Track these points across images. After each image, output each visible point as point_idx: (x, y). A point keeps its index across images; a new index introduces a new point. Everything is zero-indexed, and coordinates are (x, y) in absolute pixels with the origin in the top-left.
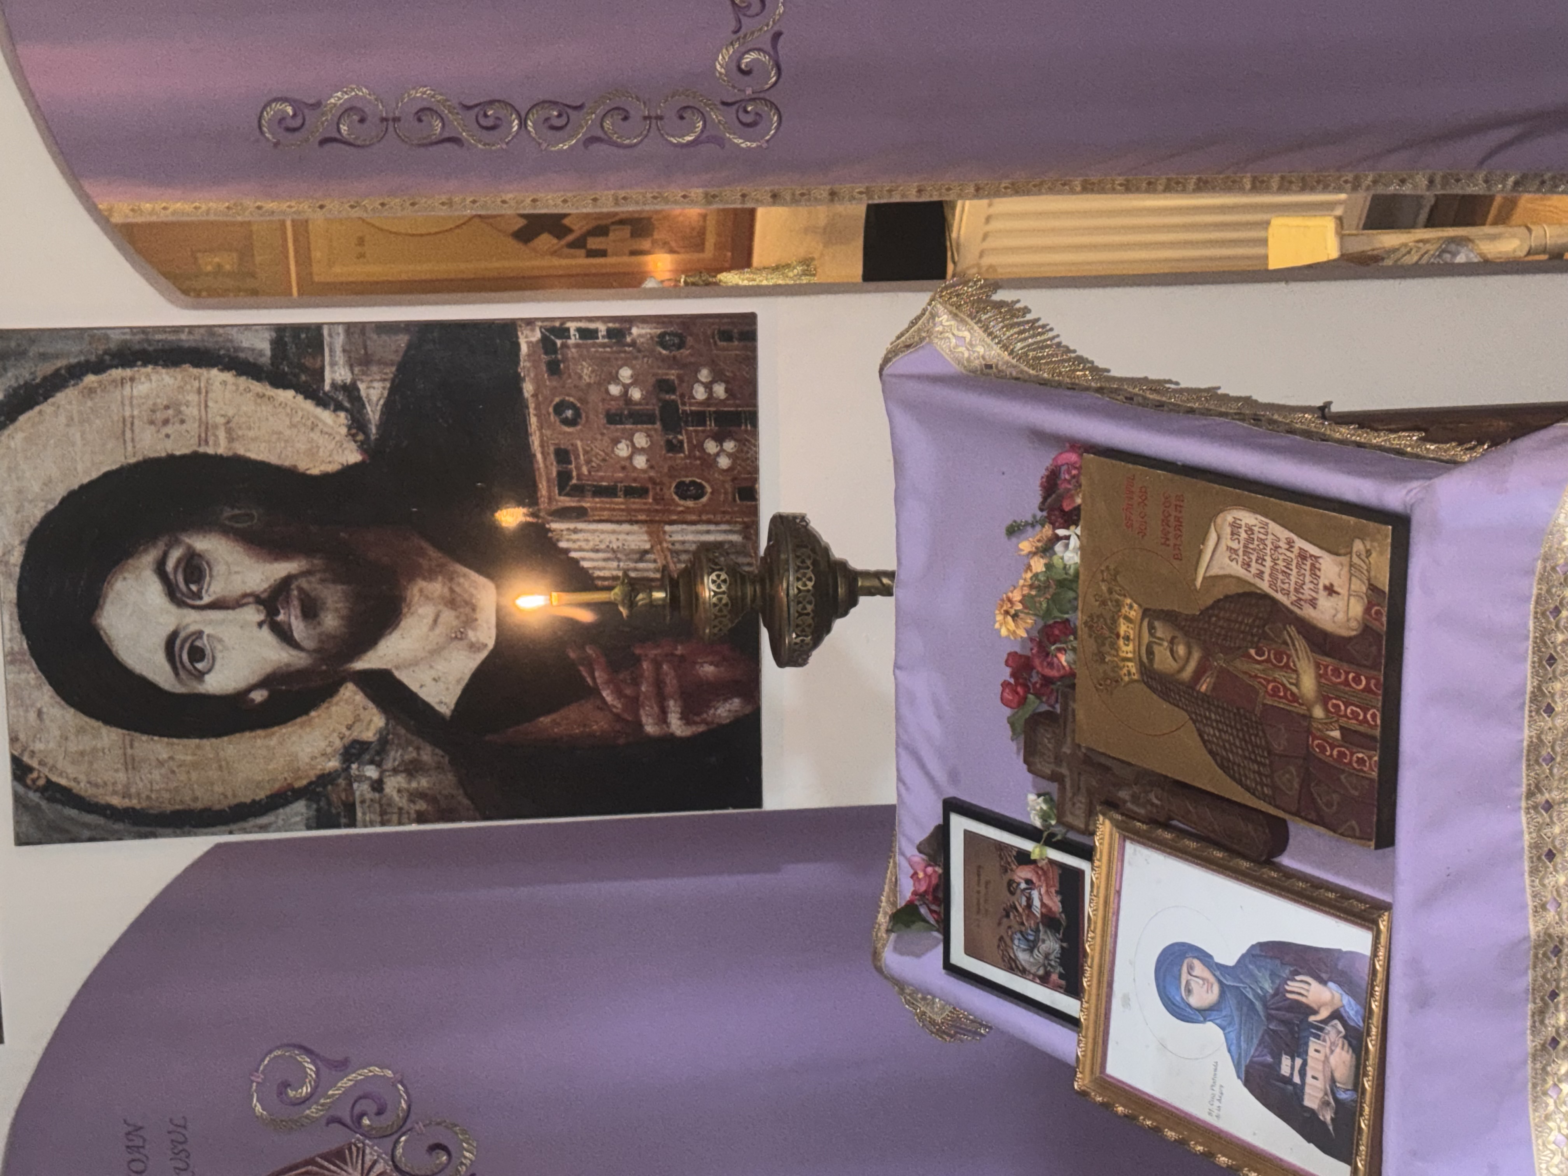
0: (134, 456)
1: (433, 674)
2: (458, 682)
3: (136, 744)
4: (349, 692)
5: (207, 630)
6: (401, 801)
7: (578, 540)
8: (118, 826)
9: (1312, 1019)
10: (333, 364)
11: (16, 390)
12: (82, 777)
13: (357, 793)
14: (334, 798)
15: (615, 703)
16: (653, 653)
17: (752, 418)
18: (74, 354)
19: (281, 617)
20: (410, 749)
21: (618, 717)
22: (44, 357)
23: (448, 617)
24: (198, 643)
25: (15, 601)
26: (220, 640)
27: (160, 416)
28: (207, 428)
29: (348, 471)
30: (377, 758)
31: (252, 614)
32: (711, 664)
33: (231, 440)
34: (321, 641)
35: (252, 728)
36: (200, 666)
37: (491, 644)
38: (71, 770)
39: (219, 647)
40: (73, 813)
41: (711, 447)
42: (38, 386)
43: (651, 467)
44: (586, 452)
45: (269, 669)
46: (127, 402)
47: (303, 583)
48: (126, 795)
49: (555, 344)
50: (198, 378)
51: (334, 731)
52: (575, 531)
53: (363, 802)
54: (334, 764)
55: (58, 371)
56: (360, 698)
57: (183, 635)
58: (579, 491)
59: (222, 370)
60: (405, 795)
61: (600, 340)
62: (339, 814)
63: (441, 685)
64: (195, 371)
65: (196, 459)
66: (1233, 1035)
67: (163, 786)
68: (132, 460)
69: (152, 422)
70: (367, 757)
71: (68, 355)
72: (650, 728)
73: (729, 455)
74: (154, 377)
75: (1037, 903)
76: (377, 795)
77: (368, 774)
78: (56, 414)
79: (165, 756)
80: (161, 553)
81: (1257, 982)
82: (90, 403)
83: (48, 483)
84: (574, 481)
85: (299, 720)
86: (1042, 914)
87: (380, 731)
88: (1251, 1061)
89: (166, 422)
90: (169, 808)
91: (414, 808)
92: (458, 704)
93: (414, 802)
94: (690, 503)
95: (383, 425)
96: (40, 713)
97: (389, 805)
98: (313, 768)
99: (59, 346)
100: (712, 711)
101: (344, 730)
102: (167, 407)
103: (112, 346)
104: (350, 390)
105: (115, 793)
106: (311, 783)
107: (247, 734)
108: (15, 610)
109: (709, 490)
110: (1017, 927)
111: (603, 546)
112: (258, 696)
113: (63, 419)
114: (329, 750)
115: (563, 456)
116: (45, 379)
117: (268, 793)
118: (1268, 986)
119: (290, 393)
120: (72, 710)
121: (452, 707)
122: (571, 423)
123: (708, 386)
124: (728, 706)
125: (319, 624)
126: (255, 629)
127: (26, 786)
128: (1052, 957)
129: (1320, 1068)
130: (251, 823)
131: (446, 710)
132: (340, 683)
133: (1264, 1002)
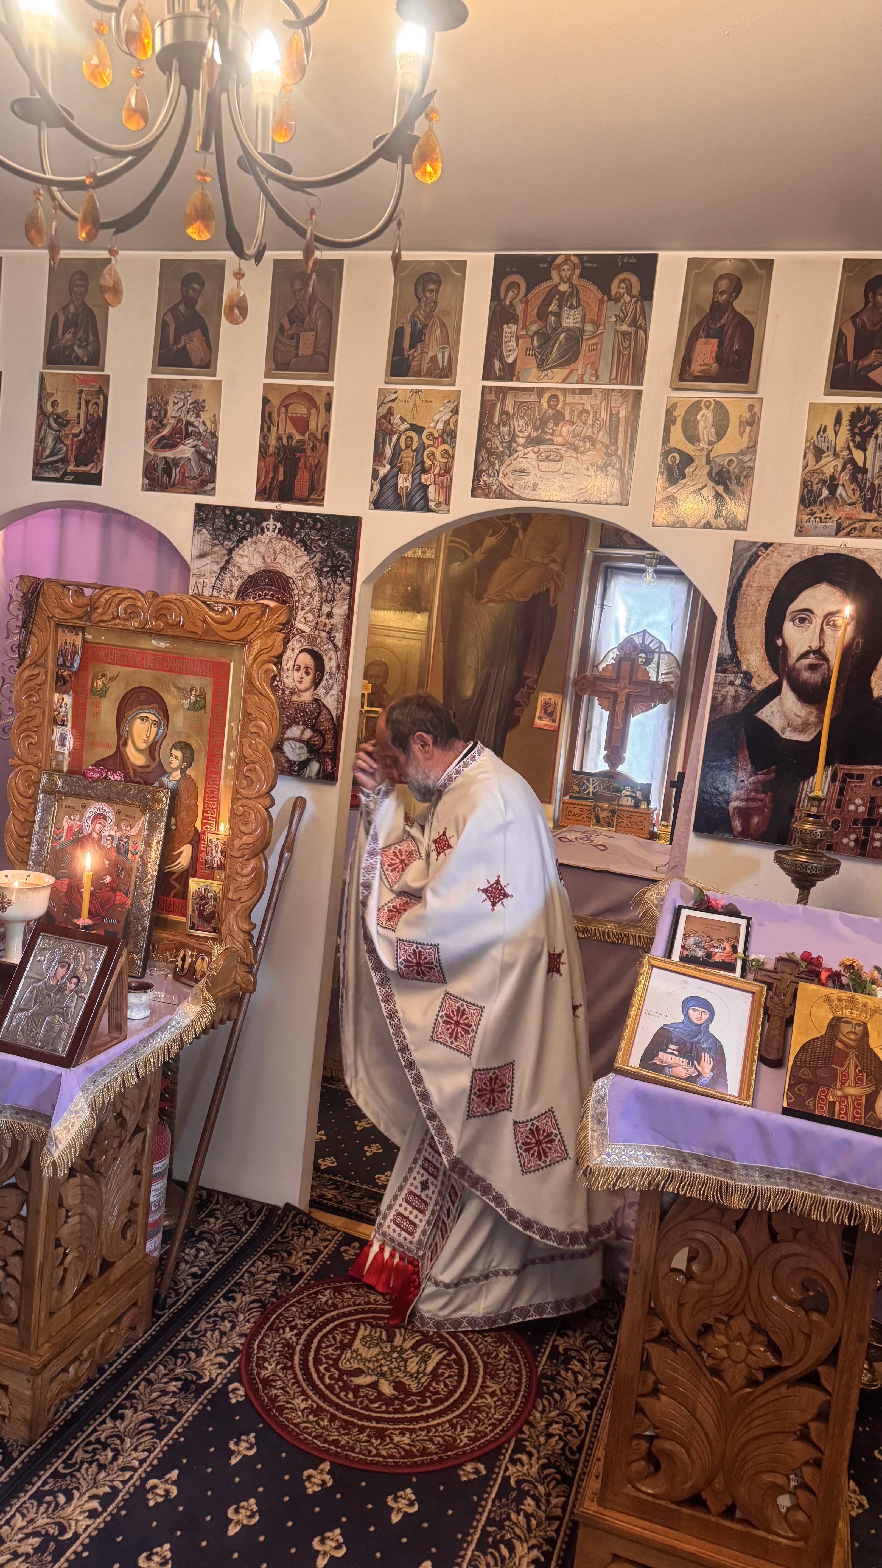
1: (775, 712)
2: (770, 721)
4: (774, 678)
5: (812, 626)
6: (723, 691)
8: (736, 580)
9: (696, 1062)
12: (759, 569)
13: (729, 675)
14: (729, 666)
15: (749, 781)
16: (768, 800)
17: (862, 855)
19: (811, 655)
21: (742, 781)
23: (799, 721)
24: (807, 622)
25: (839, 553)
26: (806, 630)
29: (871, 691)
30: (743, 685)
31: (815, 645)
32: (758, 821)
34: (798, 670)
35: (766, 638)
36: (797, 621)
37: (784, 737)
38: (762, 566)
39: (804, 630)
40: (745, 563)
41: (853, 837)
43: (848, 811)
44: (860, 786)
45: (790, 647)
47: (825, 666)
48: (748, 585)
51: (759, 670)
52: (826, 777)
53: (725, 677)
54: (744, 668)
56: (771, 682)
57: (811, 616)
58: (844, 781)
60: (725, 694)
62: (722, 666)
63: (769, 714)
66: (681, 1026)
67: (749, 600)
70: (745, 681)
72: (735, 793)
73: (847, 844)
75: (716, 950)
76: (727, 682)
77: (737, 680)
81: (706, 1041)
84: (848, 780)
85: (766, 656)
86: (712, 952)
88: (672, 1032)
90: (740, 601)
91: (719, 695)
92: (761, 720)
93: (722, 696)
94: (829, 825)
96: (789, 556)
97: (722, 687)
98: (744, 659)
100: (737, 818)
101: (758, 673)
105: (750, 581)
106: (738, 657)
107: (764, 636)
108: (835, 553)
109: (834, 833)
110: (703, 940)
112: (779, 642)
114: (750, 666)
115: (860, 777)
117: (737, 640)
118: (705, 1045)
120: (788, 569)
121: (760, 717)
122: (875, 783)
123: (879, 839)
124: (740, 826)
125: (806, 670)
126: (809, 645)
127: (760, 547)
128: (695, 953)
129: (676, 1062)
130: (726, 633)
131: (759, 715)
132: (778, 675)
133: (698, 1042)
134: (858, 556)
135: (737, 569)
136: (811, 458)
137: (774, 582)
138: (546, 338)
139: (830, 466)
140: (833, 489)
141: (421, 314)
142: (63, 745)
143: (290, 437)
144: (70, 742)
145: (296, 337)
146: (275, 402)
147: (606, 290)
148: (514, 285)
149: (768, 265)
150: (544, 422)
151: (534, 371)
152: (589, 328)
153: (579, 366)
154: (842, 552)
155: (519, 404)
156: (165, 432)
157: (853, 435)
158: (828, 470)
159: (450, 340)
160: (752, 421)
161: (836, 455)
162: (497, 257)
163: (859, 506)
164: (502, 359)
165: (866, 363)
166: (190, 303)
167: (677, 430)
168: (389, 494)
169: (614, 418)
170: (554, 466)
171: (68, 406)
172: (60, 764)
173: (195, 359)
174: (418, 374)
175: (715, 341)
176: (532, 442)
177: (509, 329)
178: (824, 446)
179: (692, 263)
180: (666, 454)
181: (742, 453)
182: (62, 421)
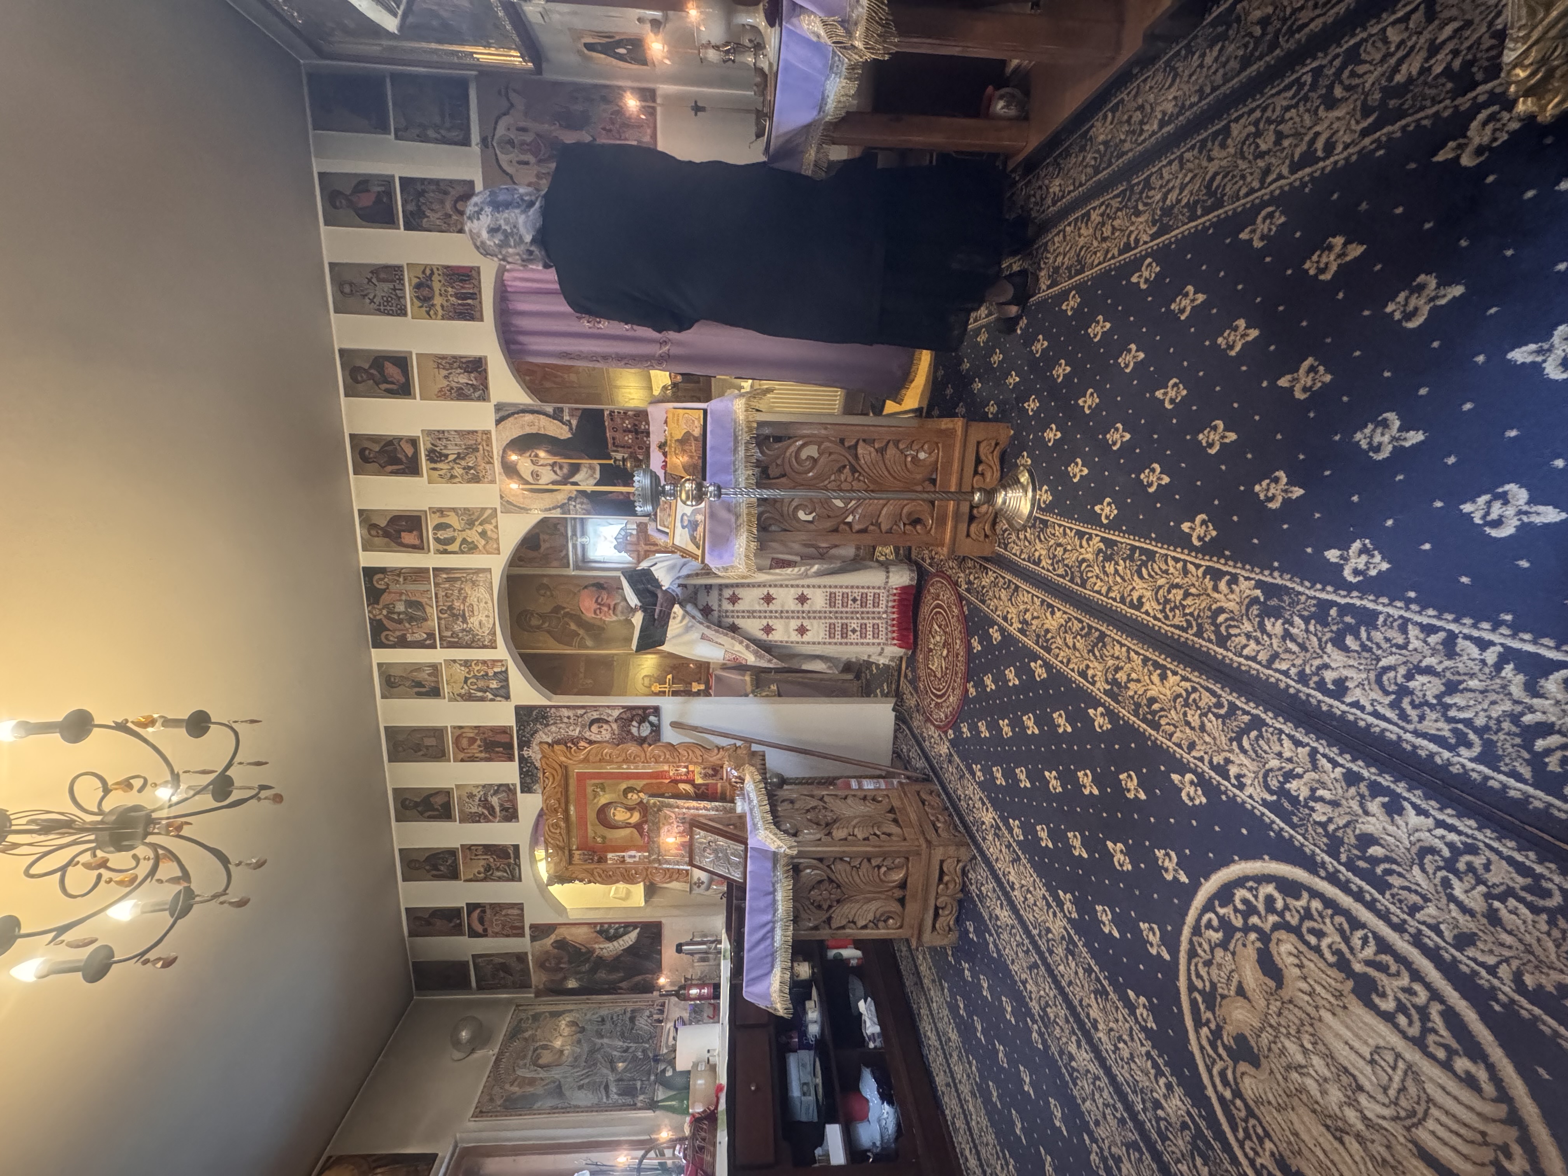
2: (591, 486)
5: (540, 471)
10: (565, 416)
18: (512, 410)
19: (555, 469)
23: (590, 472)
24: (538, 473)
29: (569, 439)
31: (549, 468)
34: (563, 475)
36: (538, 478)
37: (599, 478)
39: (542, 474)
45: (552, 480)
46: (523, 421)
47: (560, 462)
50: (538, 417)
54: (566, 501)
57: (535, 472)
59: (543, 415)
65: (537, 434)
70: (573, 500)
74: (529, 416)
77: (573, 504)
80: (530, 454)
82: (516, 421)
95: (576, 430)
98: (562, 501)
99: (510, 408)
102: (532, 423)
103: (521, 409)
106: (561, 505)
108: (501, 464)
113: (510, 424)
119: (557, 421)
126: (550, 471)
134: (500, 452)
136: (457, 480)
138: (411, 619)
139: (458, 471)
140: (470, 468)
141: (408, 683)
142: (635, 857)
143: (479, 746)
144: (633, 853)
145: (427, 747)
146: (461, 755)
147: (384, 591)
148: (387, 637)
149: (361, 512)
150: (454, 615)
151: (429, 623)
152: (404, 598)
153: (424, 600)
154: (500, 460)
155: (447, 629)
156: (486, 812)
157: (441, 461)
158: (461, 471)
159: (418, 667)
160: (441, 511)
161: (453, 468)
162: (374, 647)
163: (478, 454)
164: (425, 640)
165: (404, 459)
166: (417, 805)
167: (449, 548)
168: (502, 692)
169: (448, 580)
170: (475, 607)
171: (479, 865)
172: (645, 857)
173: (446, 799)
174: (437, 682)
175: (403, 534)
176: (465, 621)
177: (409, 638)
178: (449, 475)
179: (364, 549)
180: (463, 552)
181: (457, 514)
182: (488, 868)
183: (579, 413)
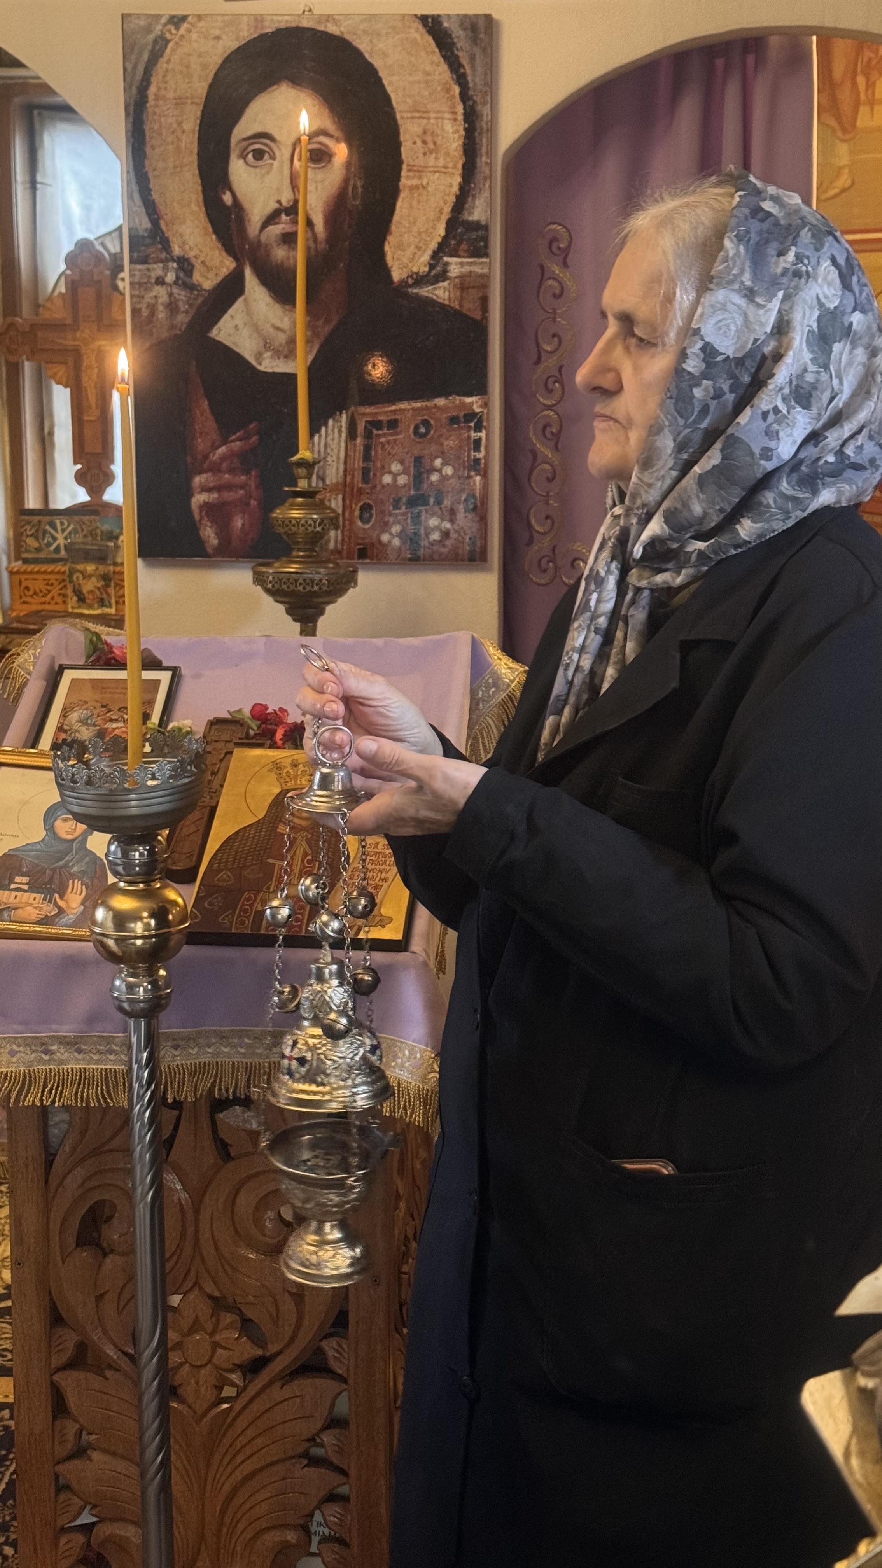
0: (402, 118)
1: (241, 326)
2: (235, 344)
3: (194, 106)
4: (229, 264)
5: (276, 163)
6: (149, 297)
7: (334, 433)
8: (134, 90)
9: (57, 895)
10: (462, 264)
11: (450, 36)
12: (171, 66)
13: (155, 266)
14: (152, 249)
15: (217, 456)
16: (252, 484)
17: (416, 559)
19: (284, 217)
20: (187, 307)
21: (206, 457)
22: (472, 58)
23: (282, 338)
24: (266, 156)
25: (300, 25)
26: (268, 173)
27: (429, 138)
28: (419, 171)
29: (386, 271)
30: (180, 282)
31: (286, 198)
32: (243, 525)
33: (412, 188)
34: (266, 245)
35: (204, 191)
36: (250, 156)
37: (261, 368)
38: (176, 58)
39: (263, 172)
40: (146, 56)
41: (396, 529)
42: (452, 52)
43: (383, 487)
44: (395, 441)
45: (247, 205)
46: (439, 115)
48: (157, 98)
49: (470, 421)
50: (455, 167)
51: (201, 251)
52: (340, 431)
53: (148, 270)
54: (177, 251)
55: (463, 67)
56: (224, 272)
57: (272, 145)
58: (368, 435)
59: (460, 184)
60: (153, 301)
61: (472, 453)
62: (140, 251)
63: (232, 331)
64: (460, 166)
65: (398, 163)
66: (39, 847)
67: (164, 123)
68: (398, 116)
69: (425, 132)
70: (182, 275)
71: (474, 75)
72: (198, 480)
73: (390, 542)
74: (456, 136)
75: (115, 725)
76: (153, 280)
77: (169, 274)
78: (432, 63)
79: (185, 127)
80: (332, 133)
81: (78, 862)
82: (439, 88)
83: (385, 55)
84: (375, 432)
85: (209, 226)
86: (107, 729)
87: (199, 285)
88: (21, 859)
89: (424, 142)
90: (147, 127)
91: (143, 306)
92: (220, 342)
93: (148, 306)
94: (357, 513)
95: (417, 297)
96: (218, 38)
97: (146, 289)
98: (174, 235)
99: (480, 70)
100: (209, 524)
101: (202, 258)
102: (435, 143)
103: (479, 108)
104: (443, 276)
105: (159, 89)
106: (163, 233)
107: (200, 188)
108: (294, 25)
109: (367, 526)
110: (96, 712)
111: (329, 450)
112: (227, 198)
113: (429, 68)
114: (187, 247)
115: (393, 424)
116: (457, 57)
117: (156, 201)
118: (75, 869)
119: (442, 232)
120: (220, 62)
121: (217, 338)
122: (416, 431)
123: (437, 528)
124: (212, 535)
125: (279, 245)
126: (276, 198)
127: (165, 25)
128: (77, 735)
129: (23, 901)
130: (135, 188)
131: (214, 333)
132: (236, 258)
133: (66, 866)
134: (332, 29)
135: (135, 68)
137: (201, 89)
154: (305, 24)
183: (471, 308)
